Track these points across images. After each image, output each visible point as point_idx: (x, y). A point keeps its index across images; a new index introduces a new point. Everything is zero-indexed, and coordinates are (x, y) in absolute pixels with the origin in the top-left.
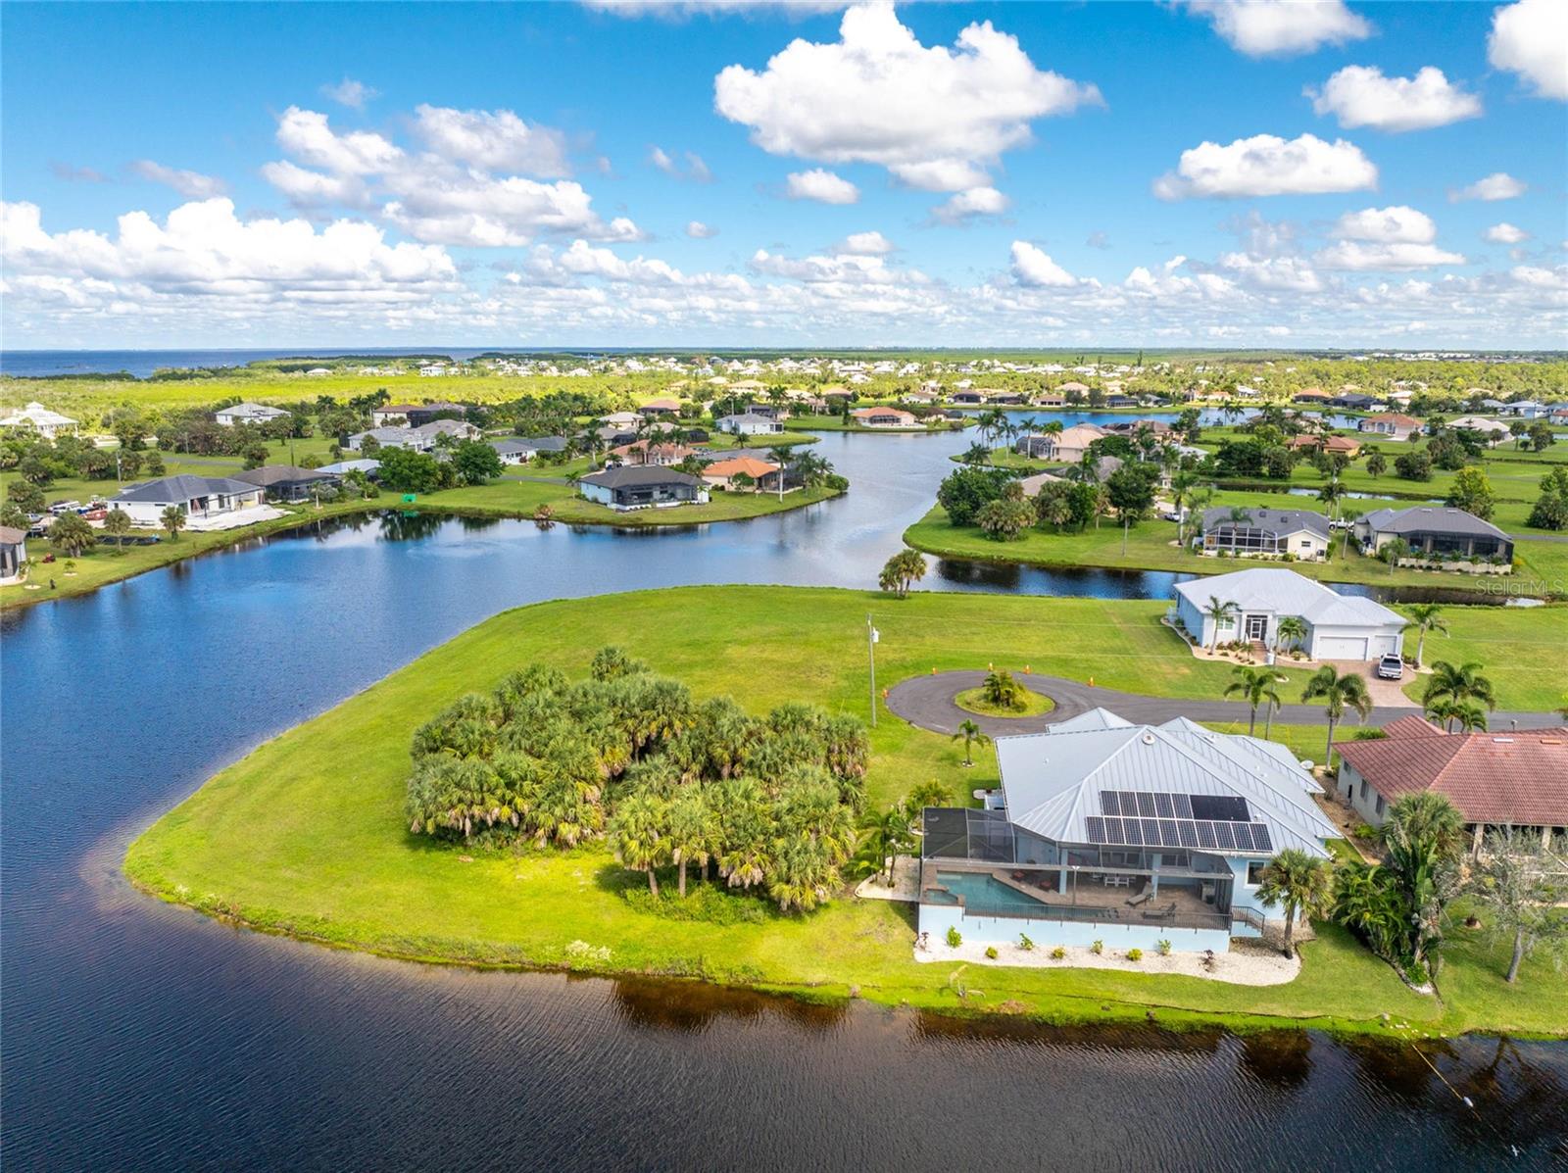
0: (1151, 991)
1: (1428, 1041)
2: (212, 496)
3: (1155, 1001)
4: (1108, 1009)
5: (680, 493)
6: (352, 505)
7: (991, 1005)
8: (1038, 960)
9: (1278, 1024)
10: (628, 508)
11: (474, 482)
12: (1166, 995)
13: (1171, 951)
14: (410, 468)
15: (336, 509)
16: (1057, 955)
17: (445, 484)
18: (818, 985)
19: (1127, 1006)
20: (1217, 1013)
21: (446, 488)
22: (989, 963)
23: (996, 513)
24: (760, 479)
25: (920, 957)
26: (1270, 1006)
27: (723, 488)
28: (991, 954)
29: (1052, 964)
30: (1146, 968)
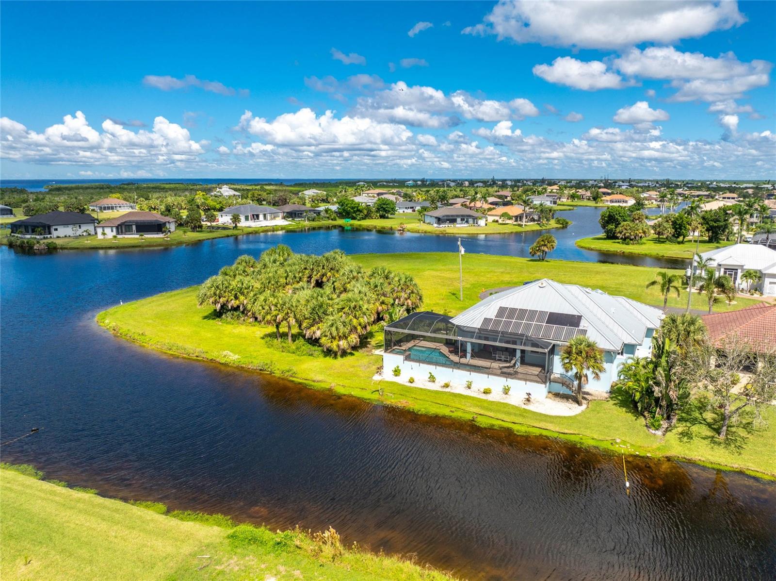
0: (482, 407)
1: (637, 456)
2: (261, 215)
3: (482, 412)
4: (453, 412)
5: (471, 221)
6: (323, 223)
7: (393, 401)
8: (436, 387)
9: (545, 433)
10: (441, 226)
11: (383, 217)
12: (491, 410)
13: (510, 393)
15: (315, 224)
16: (447, 386)
17: (367, 216)
18: (318, 381)
19: (465, 412)
20: (513, 423)
22: (409, 384)
23: (626, 229)
24: (516, 217)
25: (377, 378)
26: (547, 425)
27: (497, 221)
28: (411, 381)
29: (441, 389)
30: (489, 397)
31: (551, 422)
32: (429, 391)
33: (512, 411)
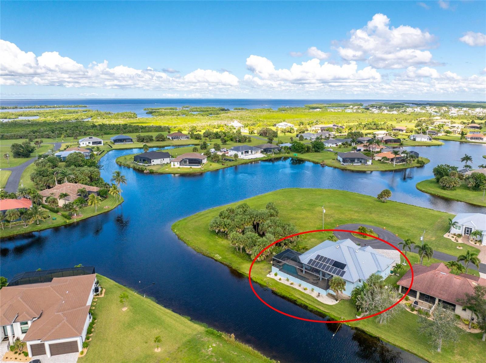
0: (301, 296)
2: (250, 151)
3: (300, 298)
4: (290, 296)
6: (282, 155)
7: (271, 287)
8: (288, 283)
9: (319, 310)
11: (316, 151)
12: (304, 297)
13: (314, 291)
14: (298, 147)
15: (278, 156)
16: (292, 284)
17: (308, 150)
20: (309, 304)
21: (308, 152)
22: (278, 281)
24: (390, 159)
25: (268, 276)
27: (380, 160)
28: (280, 279)
29: (289, 285)
30: (306, 292)
31: (322, 306)
32: (285, 285)
33: (311, 299)
